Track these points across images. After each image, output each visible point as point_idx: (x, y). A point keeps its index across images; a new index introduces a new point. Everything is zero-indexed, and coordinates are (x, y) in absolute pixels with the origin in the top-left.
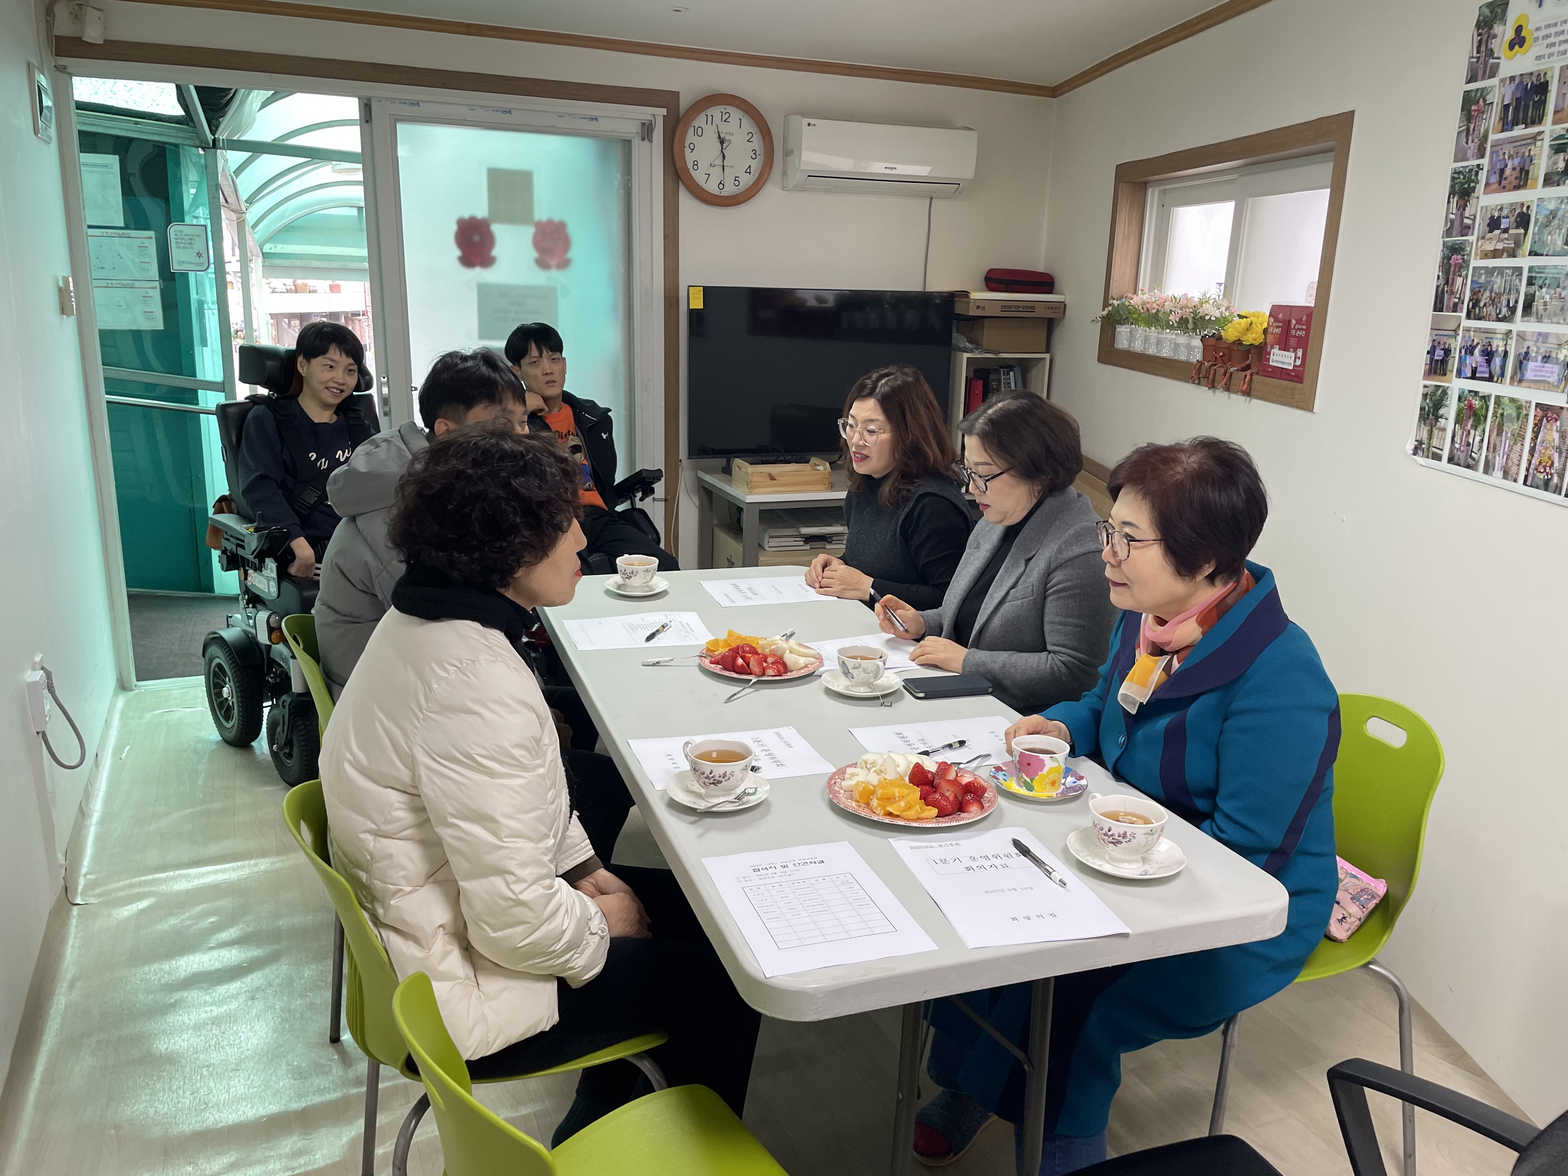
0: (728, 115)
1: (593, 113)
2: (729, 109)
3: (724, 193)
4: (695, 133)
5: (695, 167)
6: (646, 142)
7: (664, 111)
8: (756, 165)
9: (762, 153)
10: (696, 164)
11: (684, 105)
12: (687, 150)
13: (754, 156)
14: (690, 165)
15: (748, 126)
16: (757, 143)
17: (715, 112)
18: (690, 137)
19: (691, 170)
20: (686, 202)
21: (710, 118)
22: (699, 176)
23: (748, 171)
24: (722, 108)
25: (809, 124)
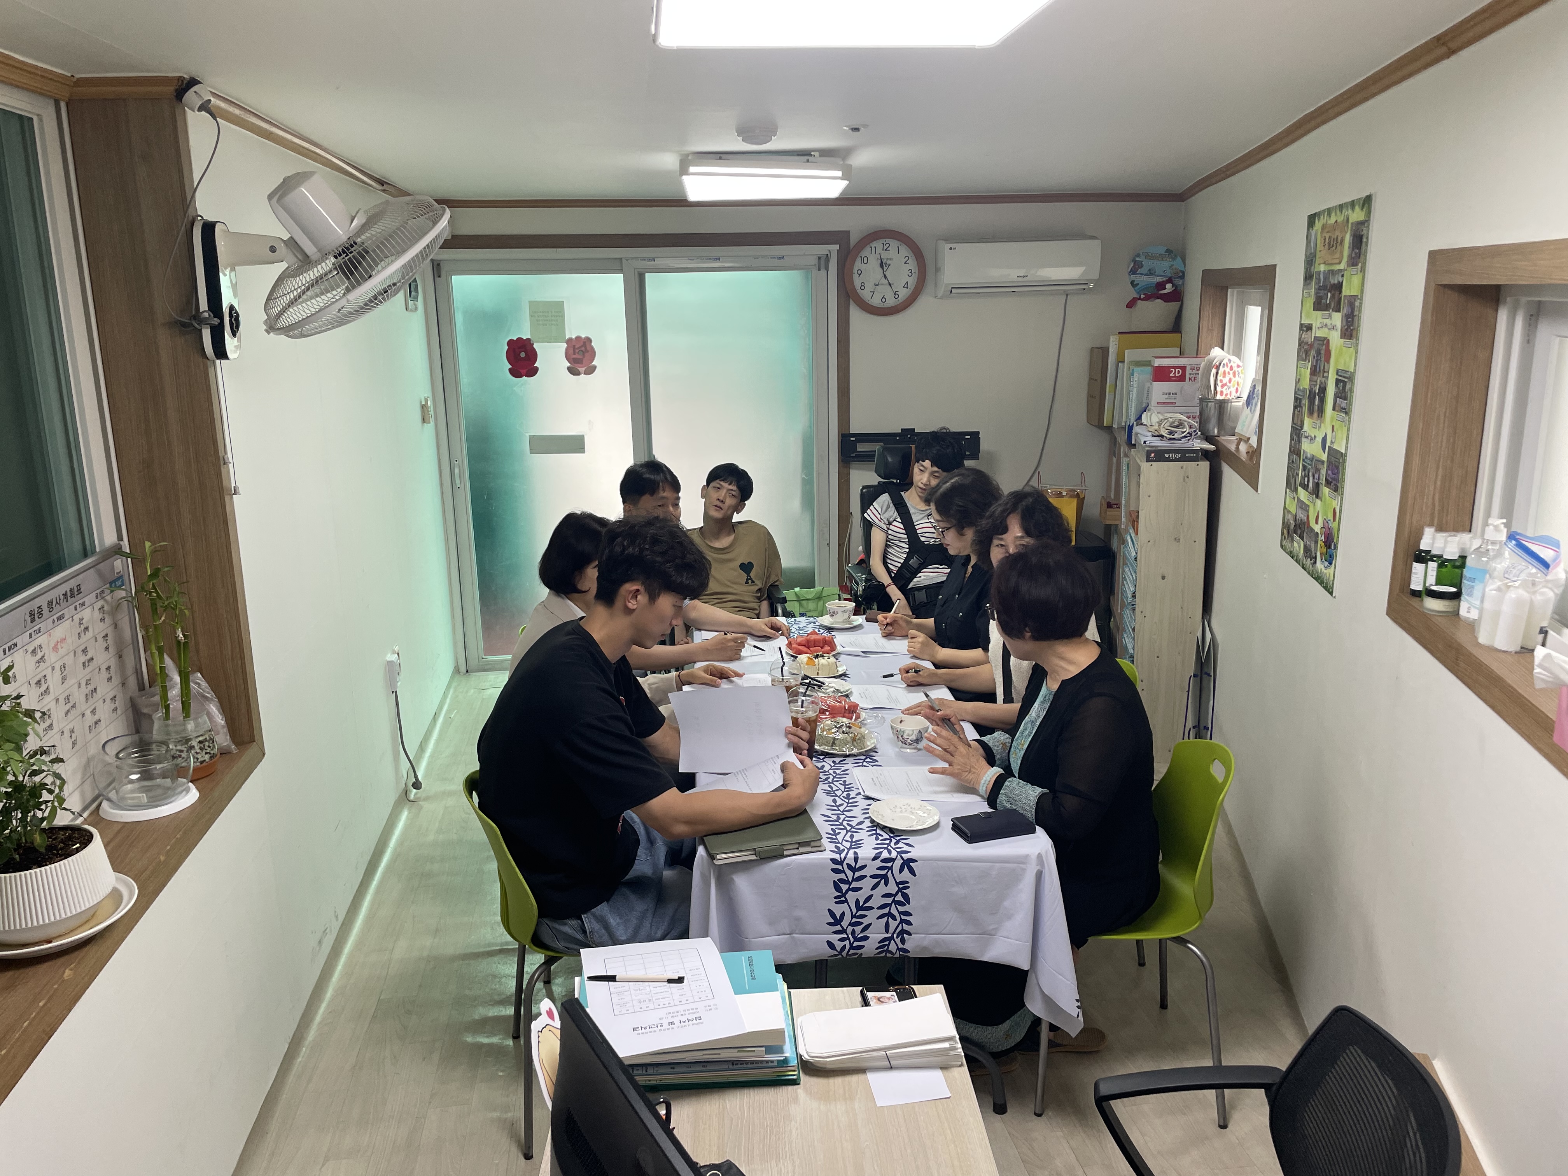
0: (888, 245)
1: (781, 254)
2: (888, 240)
3: (886, 305)
4: (862, 261)
5: (863, 288)
6: (823, 272)
7: (837, 247)
8: (912, 281)
9: (917, 272)
10: (863, 285)
11: (854, 239)
12: (856, 276)
13: (910, 274)
14: (858, 286)
15: (905, 251)
16: (912, 264)
17: (878, 244)
18: (858, 265)
19: (859, 291)
20: (856, 314)
21: (873, 249)
22: (865, 294)
23: (906, 286)
24: (882, 241)
25: (951, 249)
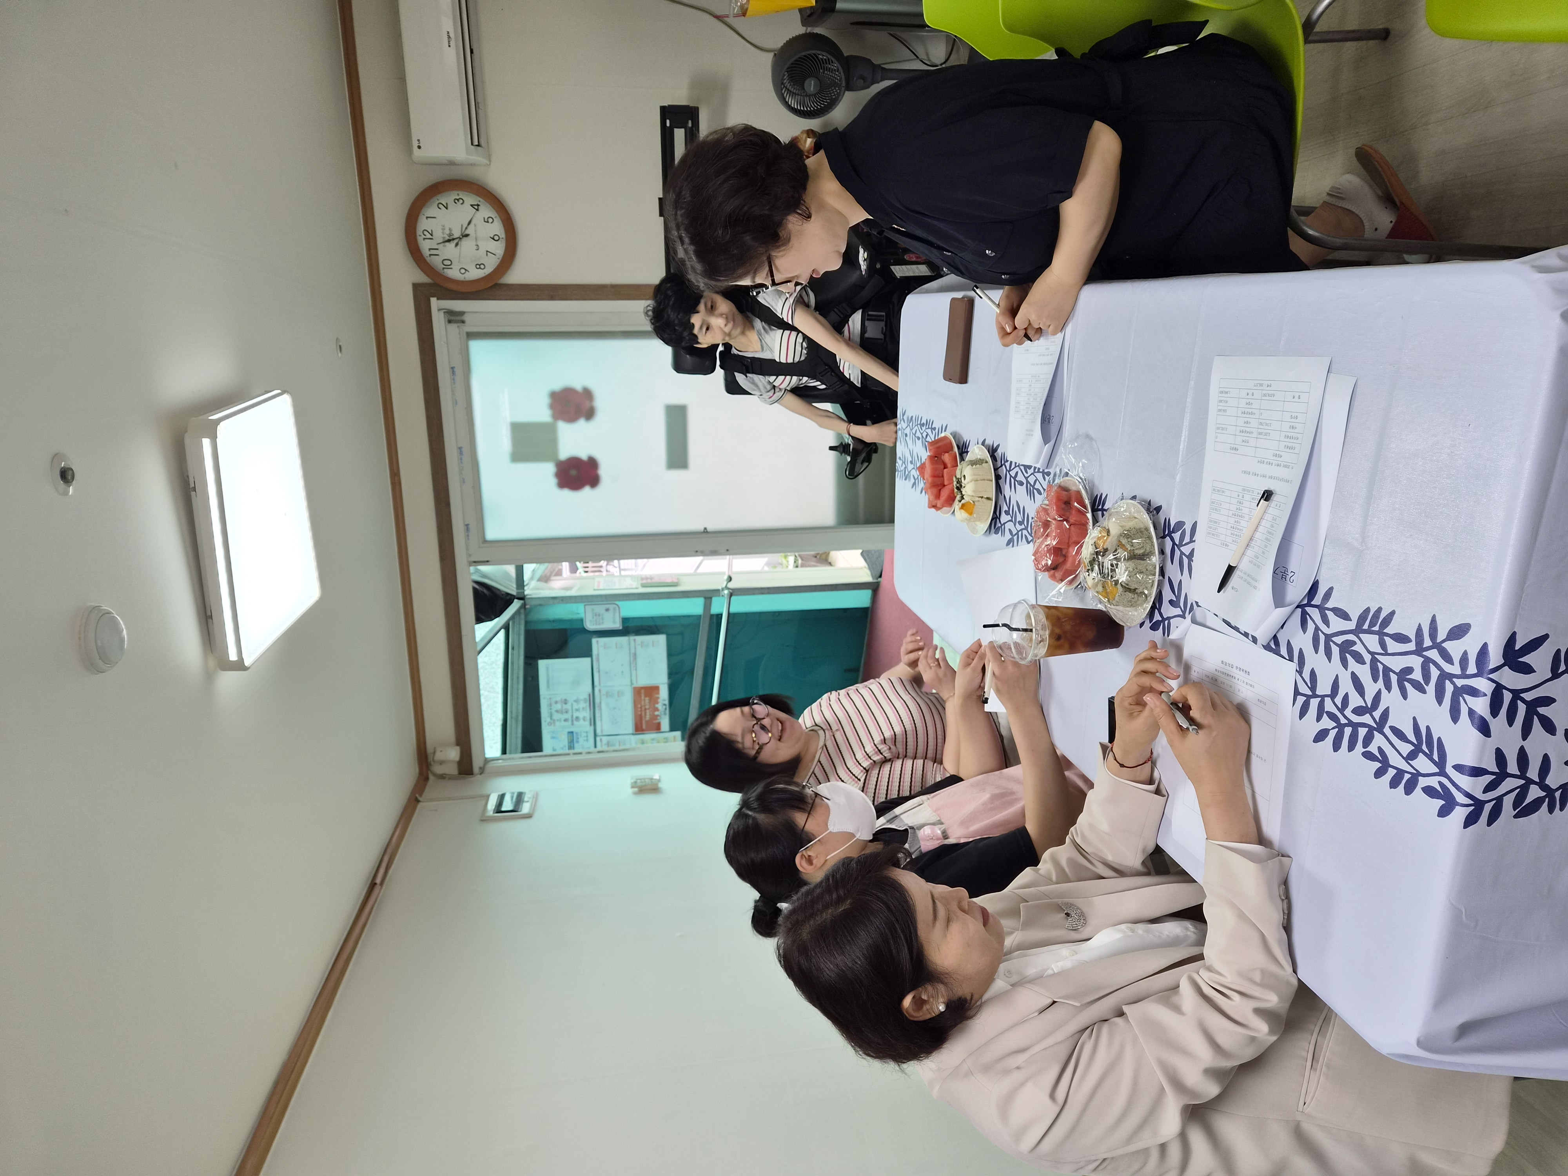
0: (426, 233)
1: (448, 375)
2: (419, 232)
3: (503, 235)
4: (449, 267)
5: (482, 267)
6: (466, 317)
7: (433, 300)
8: (470, 199)
9: (456, 192)
10: (479, 266)
11: (423, 278)
12: (468, 276)
13: (461, 201)
14: (480, 273)
15: (431, 210)
16: (448, 198)
17: (425, 246)
18: (454, 273)
19: (487, 272)
20: (517, 276)
21: (432, 252)
22: (491, 265)
23: (476, 207)
24: (420, 239)
25: (419, 147)
